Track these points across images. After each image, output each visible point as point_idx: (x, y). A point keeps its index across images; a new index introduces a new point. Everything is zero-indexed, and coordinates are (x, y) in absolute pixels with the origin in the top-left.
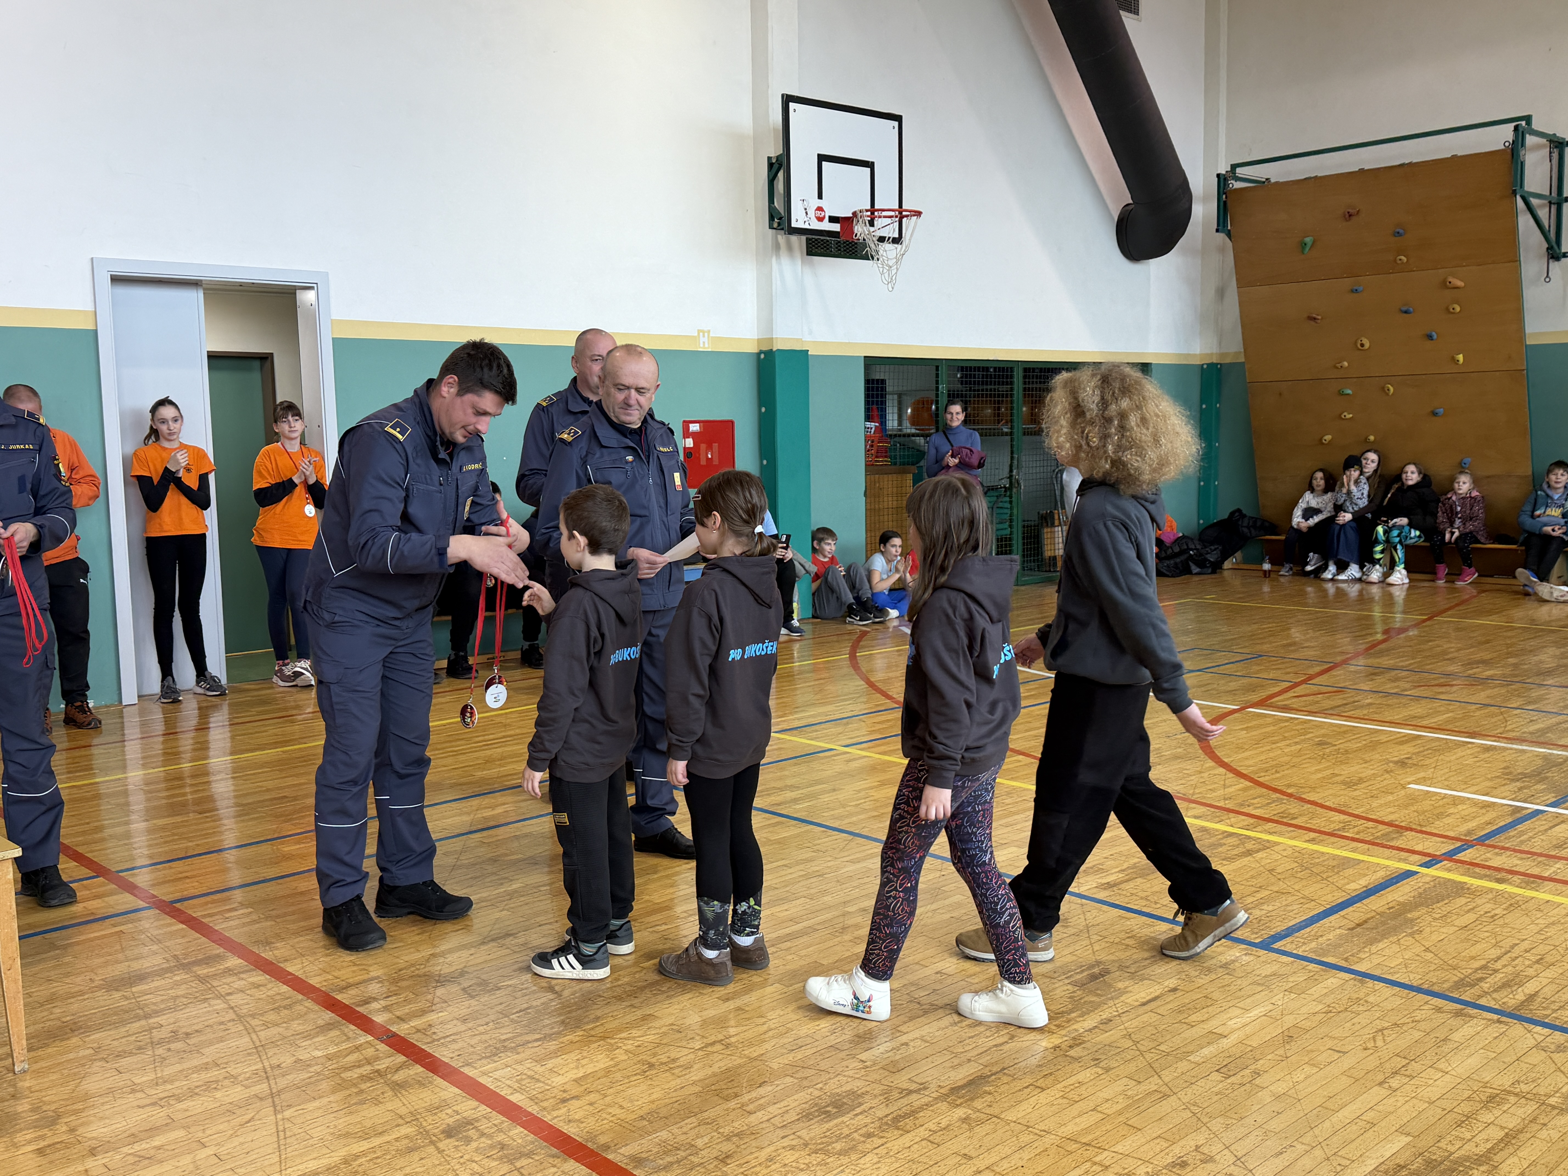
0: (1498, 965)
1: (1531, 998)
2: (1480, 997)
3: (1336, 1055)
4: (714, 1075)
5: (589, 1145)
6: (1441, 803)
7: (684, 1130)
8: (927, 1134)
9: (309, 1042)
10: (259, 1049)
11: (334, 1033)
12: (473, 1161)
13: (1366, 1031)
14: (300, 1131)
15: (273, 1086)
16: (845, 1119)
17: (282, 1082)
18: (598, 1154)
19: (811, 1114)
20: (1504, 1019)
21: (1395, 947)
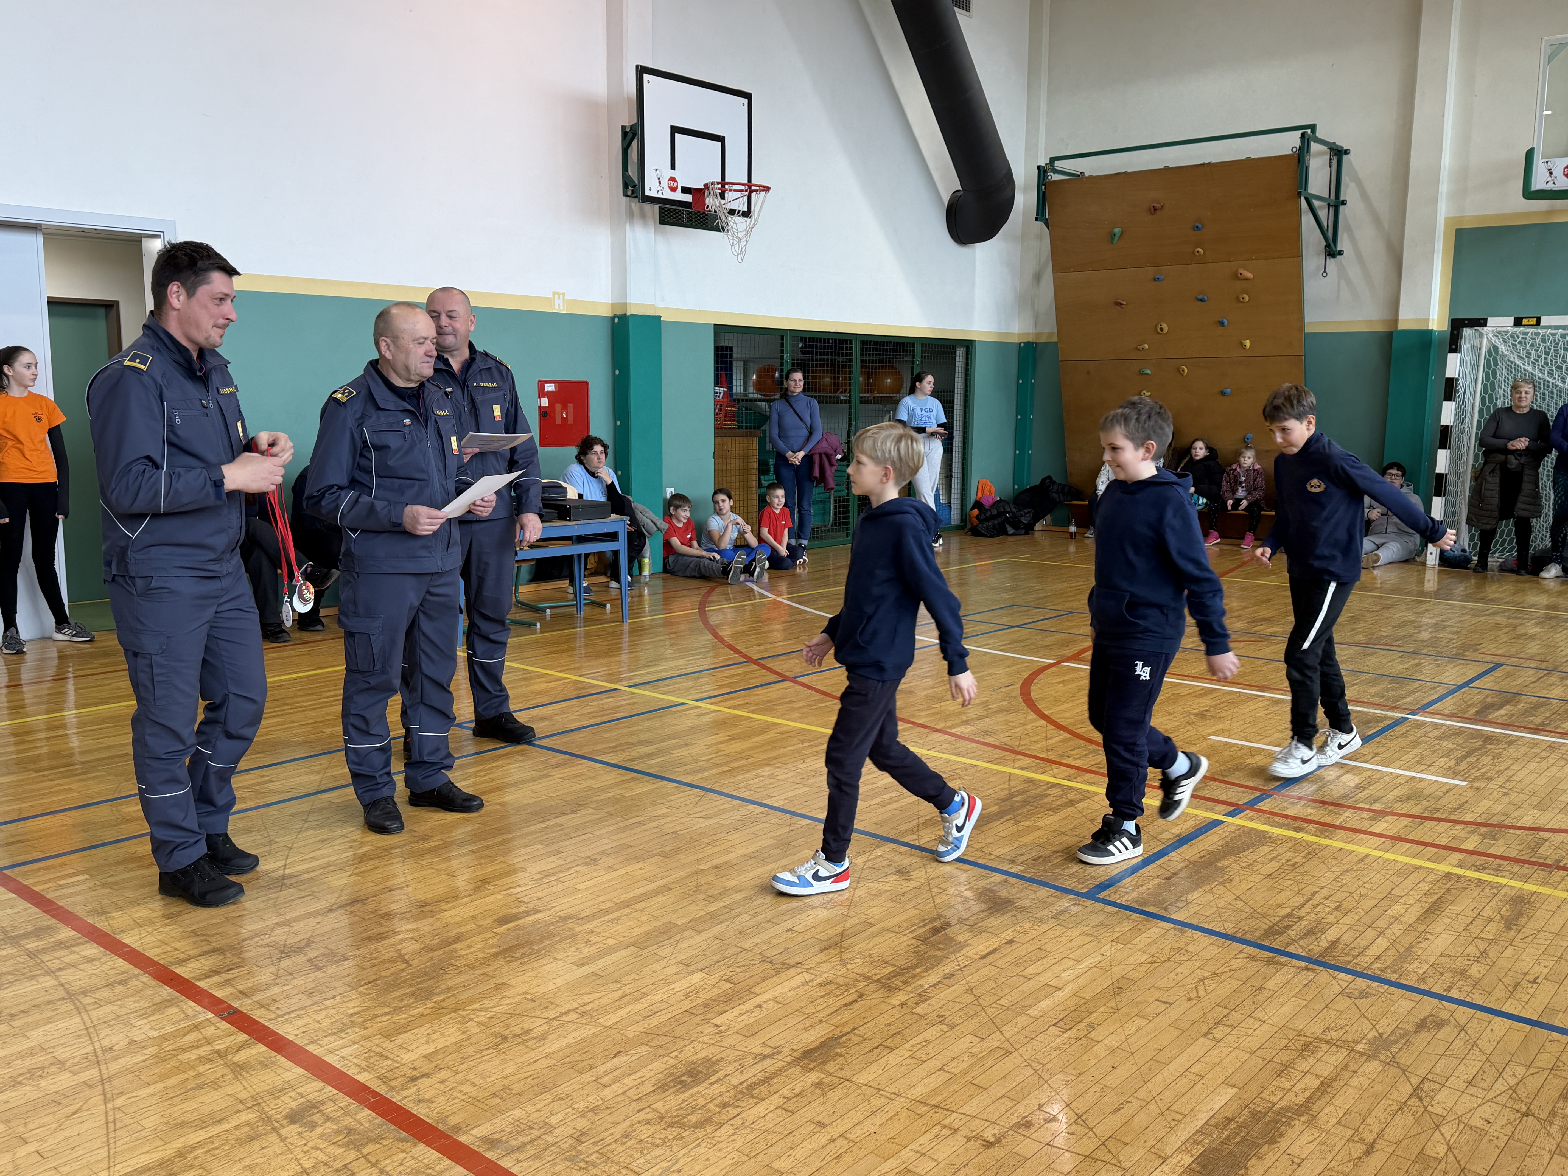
0: (1302, 912)
1: (1334, 944)
2: (1288, 945)
3: (1163, 1006)
4: (569, 1046)
5: (441, 1127)
6: (1239, 754)
7: (538, 1107)
8: (782, 1101)
9: (145, 1021)
10: (89, 1031)
11: (174, 1010)
12: (318, 1149)
13: (1189, 980)
14: (132, 1121)
15: (104, 1071)
16: (700, 1088)
17: (114, 1067)
18: (449, 1137)
19: (666, 1084)
20: (1311, 966)
21: (1209, 897)
